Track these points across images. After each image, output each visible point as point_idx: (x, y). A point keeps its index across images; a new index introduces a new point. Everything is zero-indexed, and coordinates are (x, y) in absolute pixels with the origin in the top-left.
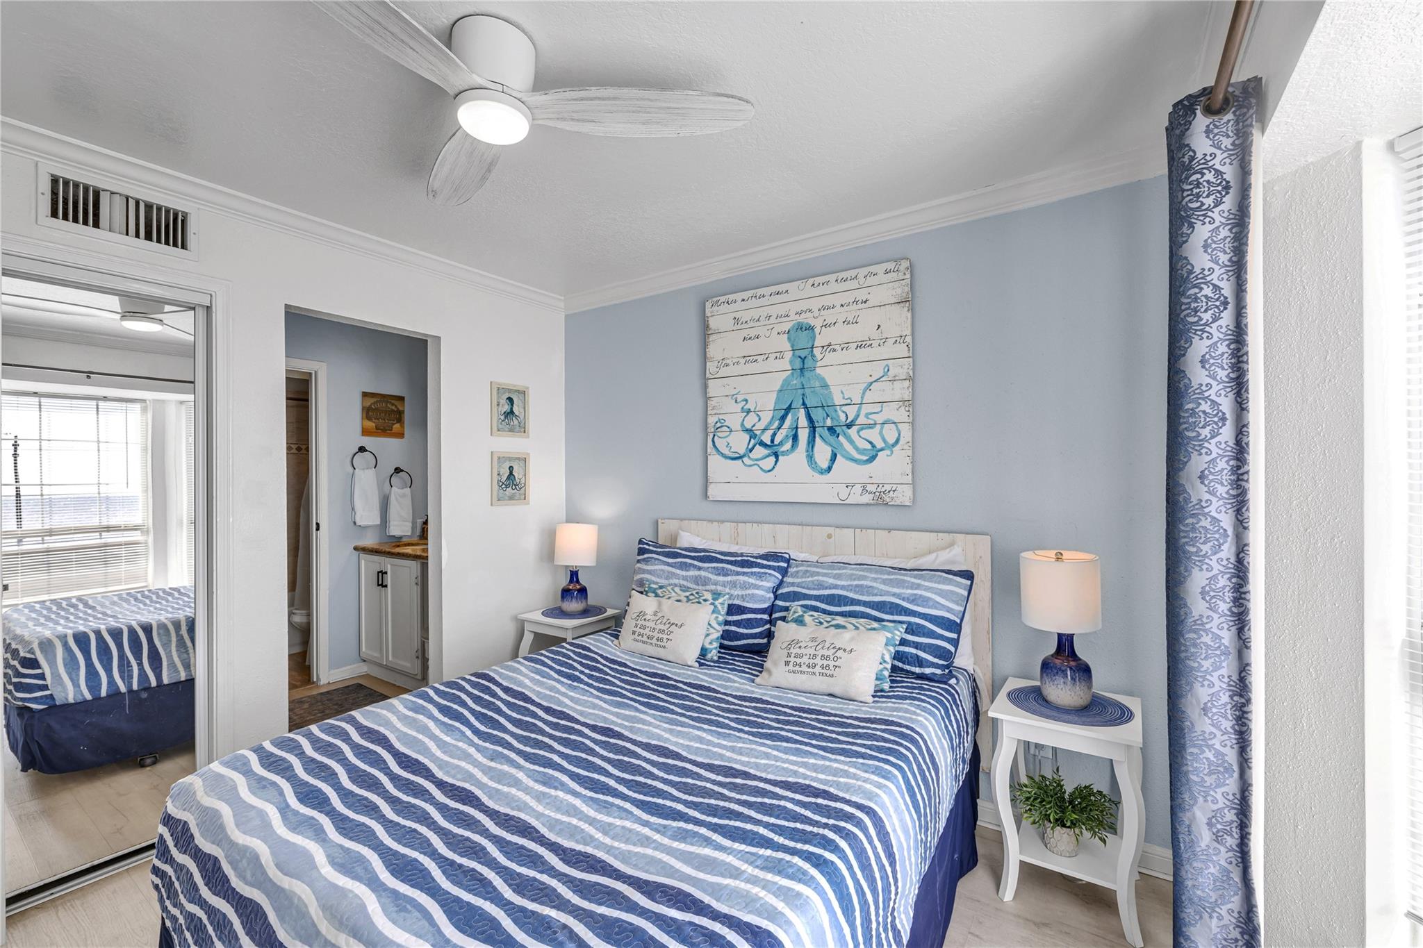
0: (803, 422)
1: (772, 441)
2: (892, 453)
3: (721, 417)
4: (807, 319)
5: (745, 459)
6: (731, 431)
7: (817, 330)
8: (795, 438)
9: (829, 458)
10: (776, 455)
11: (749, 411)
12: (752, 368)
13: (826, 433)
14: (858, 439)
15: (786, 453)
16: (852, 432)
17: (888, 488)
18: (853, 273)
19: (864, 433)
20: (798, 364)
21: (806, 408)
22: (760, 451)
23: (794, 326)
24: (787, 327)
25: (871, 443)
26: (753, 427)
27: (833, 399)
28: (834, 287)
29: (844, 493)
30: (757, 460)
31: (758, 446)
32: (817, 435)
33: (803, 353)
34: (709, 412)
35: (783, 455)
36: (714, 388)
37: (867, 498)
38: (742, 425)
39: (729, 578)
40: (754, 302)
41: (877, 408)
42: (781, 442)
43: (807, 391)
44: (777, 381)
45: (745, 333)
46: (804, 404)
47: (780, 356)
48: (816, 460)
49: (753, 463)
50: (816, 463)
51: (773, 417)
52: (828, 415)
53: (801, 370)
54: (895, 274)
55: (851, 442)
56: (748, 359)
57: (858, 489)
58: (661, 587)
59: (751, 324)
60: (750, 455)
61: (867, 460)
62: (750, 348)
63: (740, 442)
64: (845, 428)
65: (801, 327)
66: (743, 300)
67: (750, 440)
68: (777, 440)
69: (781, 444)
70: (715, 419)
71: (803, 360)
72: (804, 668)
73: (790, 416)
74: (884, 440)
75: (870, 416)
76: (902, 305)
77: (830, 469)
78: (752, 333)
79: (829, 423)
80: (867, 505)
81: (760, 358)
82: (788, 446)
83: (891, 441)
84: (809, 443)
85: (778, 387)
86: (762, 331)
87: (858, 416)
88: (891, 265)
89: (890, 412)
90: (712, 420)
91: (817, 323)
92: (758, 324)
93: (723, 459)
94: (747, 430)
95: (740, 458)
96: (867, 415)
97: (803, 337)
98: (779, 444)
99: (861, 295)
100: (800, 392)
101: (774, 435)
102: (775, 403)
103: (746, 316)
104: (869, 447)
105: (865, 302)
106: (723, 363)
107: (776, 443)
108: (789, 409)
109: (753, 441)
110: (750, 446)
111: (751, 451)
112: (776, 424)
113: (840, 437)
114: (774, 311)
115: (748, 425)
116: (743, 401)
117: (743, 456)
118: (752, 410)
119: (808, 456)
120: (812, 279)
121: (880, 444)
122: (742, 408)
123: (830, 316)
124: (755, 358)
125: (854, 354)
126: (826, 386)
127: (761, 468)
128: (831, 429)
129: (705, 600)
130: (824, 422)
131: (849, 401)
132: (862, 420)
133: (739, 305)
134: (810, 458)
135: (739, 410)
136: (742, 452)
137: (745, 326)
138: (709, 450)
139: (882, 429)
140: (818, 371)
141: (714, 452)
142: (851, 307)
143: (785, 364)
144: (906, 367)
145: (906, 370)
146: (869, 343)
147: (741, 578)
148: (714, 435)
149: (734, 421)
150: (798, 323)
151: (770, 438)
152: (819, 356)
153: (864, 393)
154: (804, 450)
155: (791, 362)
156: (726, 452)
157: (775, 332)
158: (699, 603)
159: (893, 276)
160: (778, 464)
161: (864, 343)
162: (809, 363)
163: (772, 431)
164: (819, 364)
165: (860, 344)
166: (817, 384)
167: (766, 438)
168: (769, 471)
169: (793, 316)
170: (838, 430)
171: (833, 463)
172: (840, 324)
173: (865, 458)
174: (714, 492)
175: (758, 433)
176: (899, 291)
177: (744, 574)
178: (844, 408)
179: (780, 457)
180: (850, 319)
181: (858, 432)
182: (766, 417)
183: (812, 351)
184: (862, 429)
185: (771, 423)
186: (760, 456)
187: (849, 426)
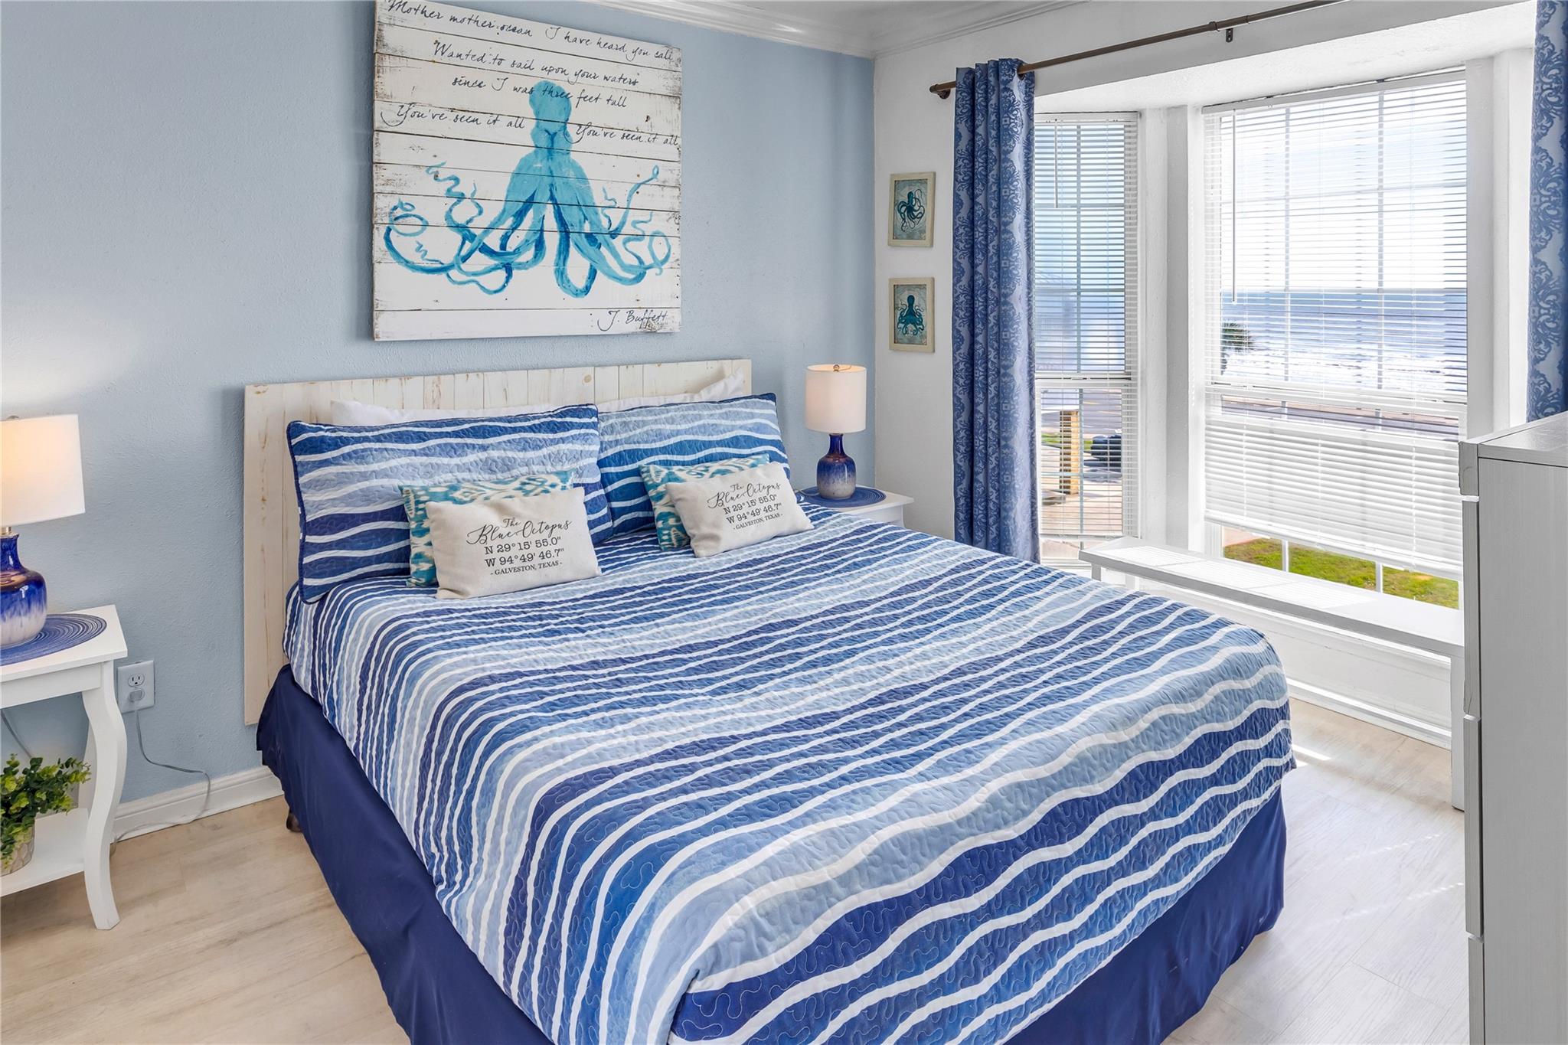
0: (551, 223)
1: (503, 247)
2: (661, 270)
3: (405, 199)
4: (559, 81)
5: (453, 273)
6: (426, 225)
7: (573, 101)
8: (540, 245)
9: (587, 274)
10: (509, 269)
11: (461, 197)
12: (463, 129)
13: (584, 242)
14: (626, 252)
15: (523, 266)
16: (617, 242)
17: (657, 312)
18: (620, 42)
19: (631, 245)
20: (544, 141)
21: (555, 204)
22: (480, 261)
23: (540, 85)
24: (530, 84)
25: (638, 258)
26: (468, 222)
27: (592, 198)
28: (593, 50)
29: (605, 320)
30: (474, 274)
31: (477, 252)
32: (571, 243)
33: (553, 128)
34: (376, 189)
35: (518, 268)
36: (386, 148)
37: (634, 326)
38: (448, 216)
39: (545, 451)
40: (471, 29)
41: (645, 217)
42: (518, 249)
43: (558, 182)
44: (512, 159)
45: (458, 73)
46: (552, 198)
47: (516, 122)
48: (569, 277)
49: (465, 278)
50: (569, 281)
51: (504, 211)
52: (586, 218)
53: (550, 149)
54: (666, 62)
55: (616, 255)
56: (461, 114)
57: (623, 314)
58: (454, 488)
59: (468, 62)
60: (463, 266)
61: (634, 279)
62: (465, 98)
63: (444, 245)
64: (607, 236)
65: (549, 90)
66: (454, 19)
67: (463, 243)
68: (511, 246)
69: (517, 251)
70: (394, 201)
71: (552, 137)
72: (751, 518)
73: (530, 214)
74: (654, 257)
75: (638, 225)
76: (673, 100)
77: (587, 289)
78: (471, 76)
79: (587, 228)
80: (633, 334)
81: (482, 118)
82: (529, 255)
83: (661, 257)
84: (560, 253)
85: (513, 168)
86: (487, 78)
87: (623, 223)
88: (663, 50)
89: (660, 223)
90: (383, 204)
91: (574, 92)
92: (479, 64)
93: (409, 271)
94: (458, 227)
95: (444, 269)
96: (635, 223)
97: (553, 107)
98: (514, 253)
99: (629, 73)
100: (547, 180)
101: (505, 238)
102: (508, 191)
103: (459, 46)
104: (636, 262)
105: (634, 83)
106: (410, 109)
107: (508, 249)
108: (530, 202)
109: (468, 245)
110: (464, 252)
111: (465, 259)
112: (509, 222)
113: (603, 249)
114: (510, 54)
115: (460, 217)
116: (450, 178)
117: (451, 267)
118: (468, 195)
119: (557, 271)
120: (568, 30)
121: (648, 261)
122: (449, 190)
123: (592, 88)
124: (474, 116)
125: (617, 144)
126: (583, 178)
127: (482, 287)
128: (590, 237)
129: (553, 486)
130: (581, 226)
131: (612, 203)
132: (627, 229)
133: (445, 24)
134: (561, 273)
135: (443, 193)
136: (447, 260)
137: (455, 60)
138: (377, 254)
139: (651, 241)
140: (573, 155)
141: (389, 257)
142: (616, 84)
143: (525, 135)
144: (676, 172)
145: (675, 177)
146: (638, 135)
147: (563, 447)
148: (389, 230)
149: (434, 210)
150: (547, 83)
151: (499, 242)
152: (574, 137)
153: (630, 196)
154: (553, 263)
155: (534, 135)
156: (416, 259)
157: (509, 85)
158: (546, 491)
159: (662, 62)
160: (511, 281)
161: (632, 134)
162: (560, 142)
163: (502, 232)
164: (574, 147)
165: (627, 133)
166: (572, 174)
167: (493, 241)
168: (496, 292)
169: (537, 72)
170: (599, 238)
171: (592, 282)
172: (602, 101)
173: (632, 276)
174: (384, 326)
175: (478, 232)
176: (671, 83)
177: (563, 440)
178: (607, 211)
179: (514, 272)
180: (616, 98)
181: (624, 243)
182: (492, 211)
183: (565, 128)
184: (629, 240)
185: (500, 219)
186: (480, 268)
187: (614, 234)
